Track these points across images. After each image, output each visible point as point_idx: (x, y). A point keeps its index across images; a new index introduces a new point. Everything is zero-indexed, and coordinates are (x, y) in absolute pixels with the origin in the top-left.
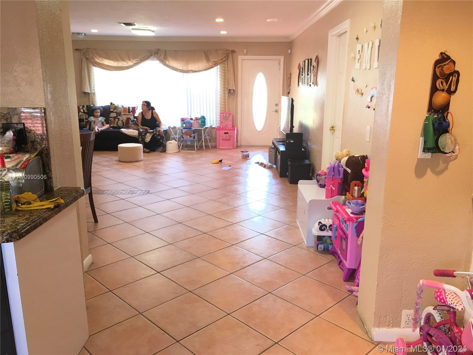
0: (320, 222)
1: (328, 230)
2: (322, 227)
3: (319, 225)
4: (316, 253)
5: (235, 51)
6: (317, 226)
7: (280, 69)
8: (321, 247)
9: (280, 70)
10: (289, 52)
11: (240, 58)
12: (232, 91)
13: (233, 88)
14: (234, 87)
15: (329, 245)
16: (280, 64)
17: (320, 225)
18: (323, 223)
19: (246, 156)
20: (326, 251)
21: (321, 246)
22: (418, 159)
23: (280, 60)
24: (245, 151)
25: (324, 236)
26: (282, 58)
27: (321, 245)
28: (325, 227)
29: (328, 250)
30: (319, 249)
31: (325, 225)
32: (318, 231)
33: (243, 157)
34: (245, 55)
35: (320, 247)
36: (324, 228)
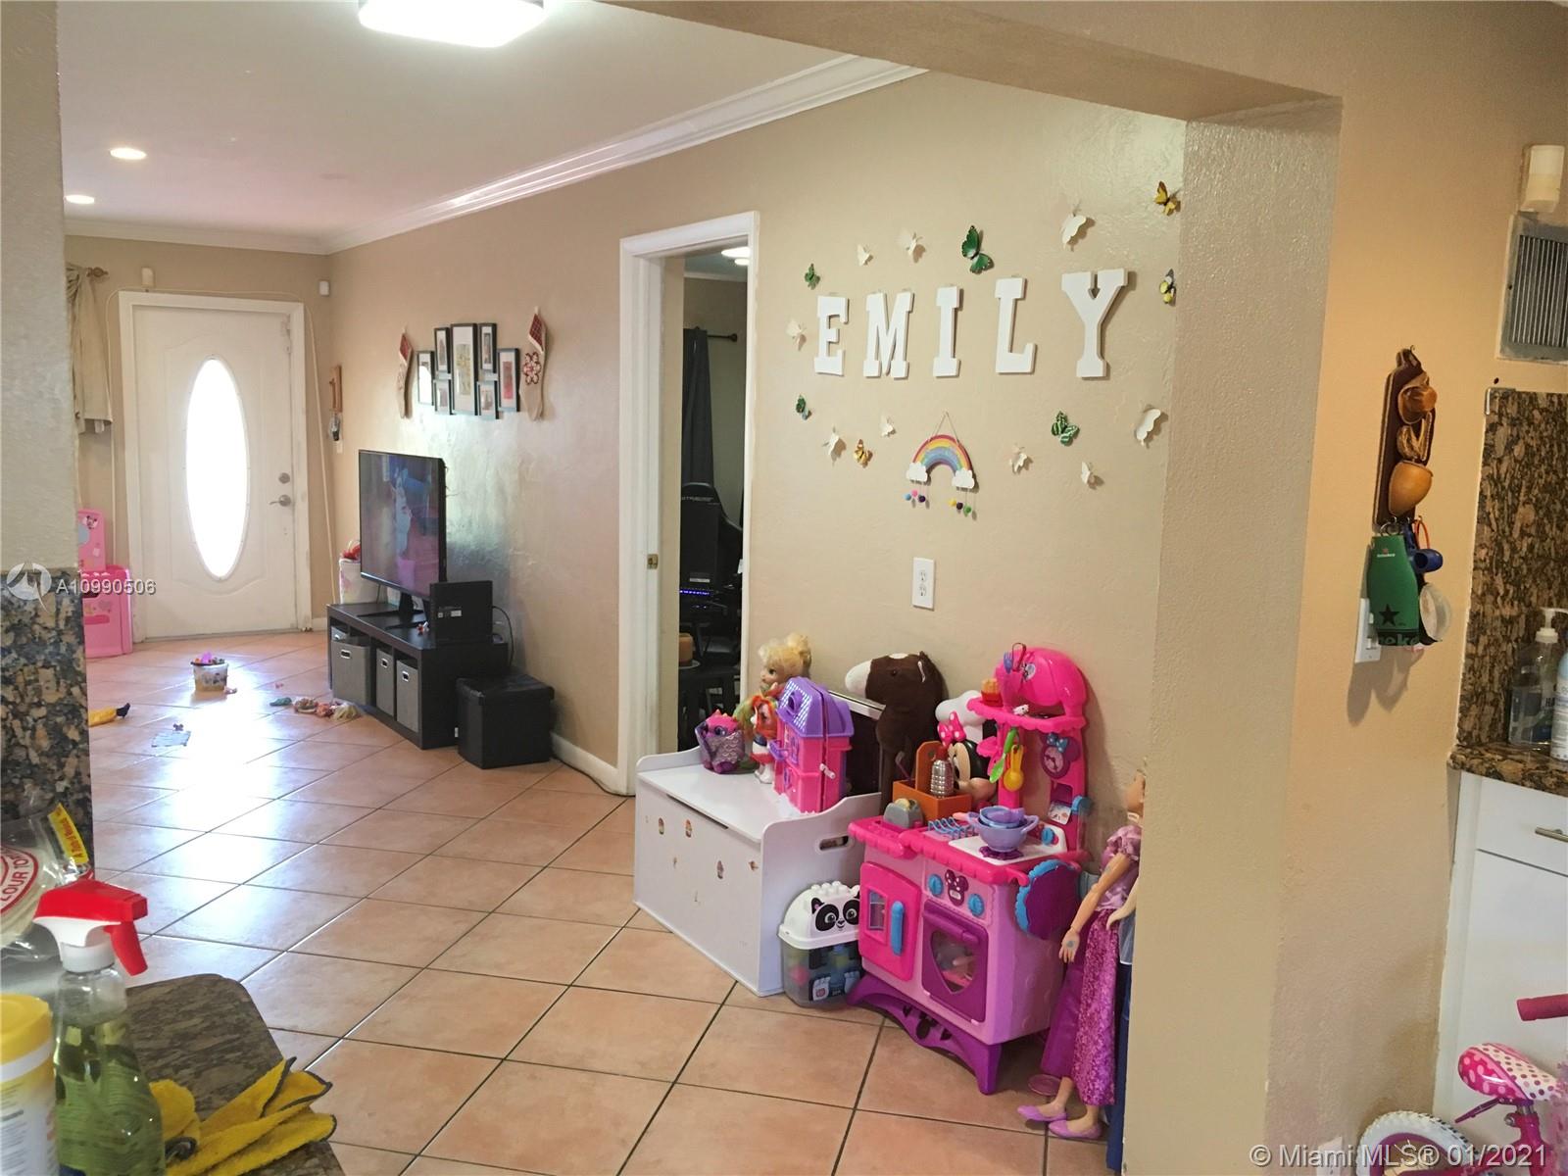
0: (816, 902)
1: (841, 923)
2: (825, 916)
3: (814, 911)
4: (805, 1011)
5: (106, 273)
6: (808, 918)
7: (289, 351)
8: (822, 987)
9: (290, 354)
10: (324, 289)
11: (127, 300)
12: (100, 428)
13: (107, 414)
14: (110, 411)
15: (846, 975)
16: (289, 332)
17: (819, 909)
18: (826, 901)
19: (215, 682)
20: (840, 1000)
21: (822, 985)
22: (1356, 666)
23: (289, 317)
24: (207, 662)
25: (831, 948)
26: (298, 313)
27: (823, 979)
28: (834, 916)
29: (843, 991)
30: (815, 998)
31: (832, 908)
32: (812, 935)
33: (204, 684)
34: (147, 291)
35: (819, 988)
36: (830, 918)
